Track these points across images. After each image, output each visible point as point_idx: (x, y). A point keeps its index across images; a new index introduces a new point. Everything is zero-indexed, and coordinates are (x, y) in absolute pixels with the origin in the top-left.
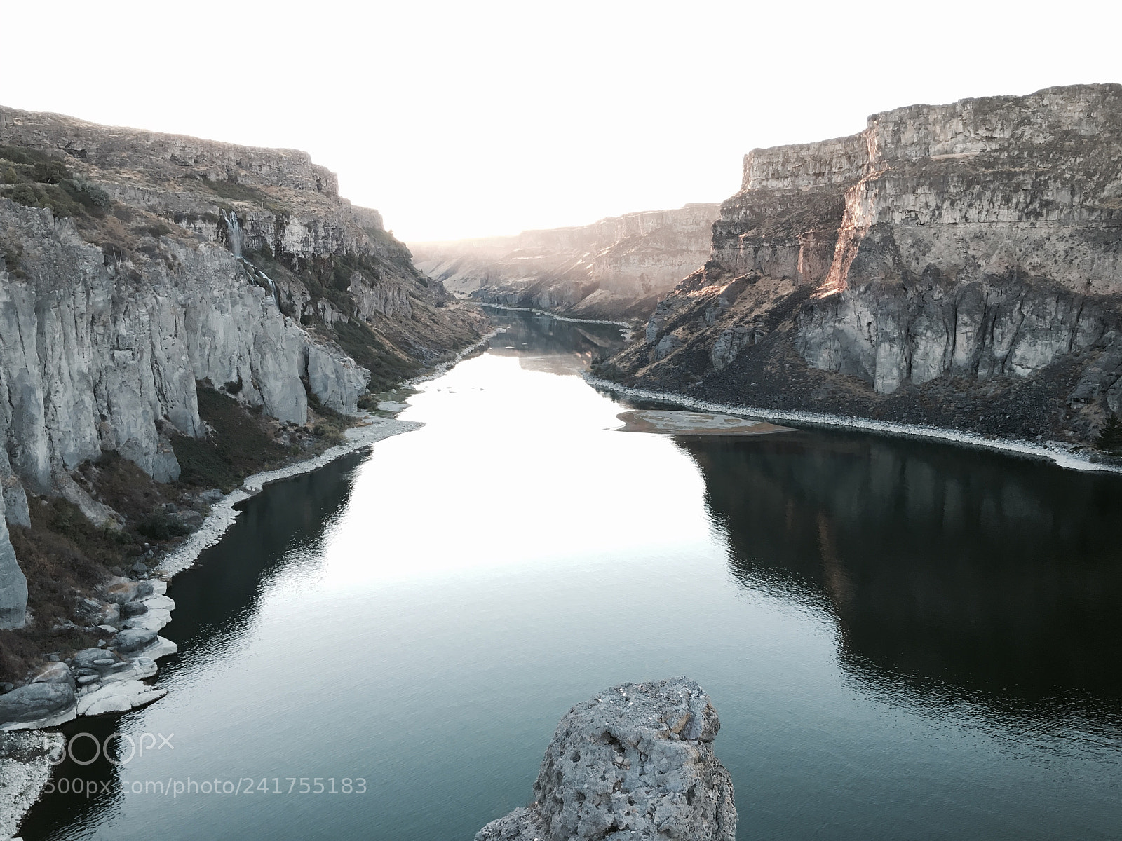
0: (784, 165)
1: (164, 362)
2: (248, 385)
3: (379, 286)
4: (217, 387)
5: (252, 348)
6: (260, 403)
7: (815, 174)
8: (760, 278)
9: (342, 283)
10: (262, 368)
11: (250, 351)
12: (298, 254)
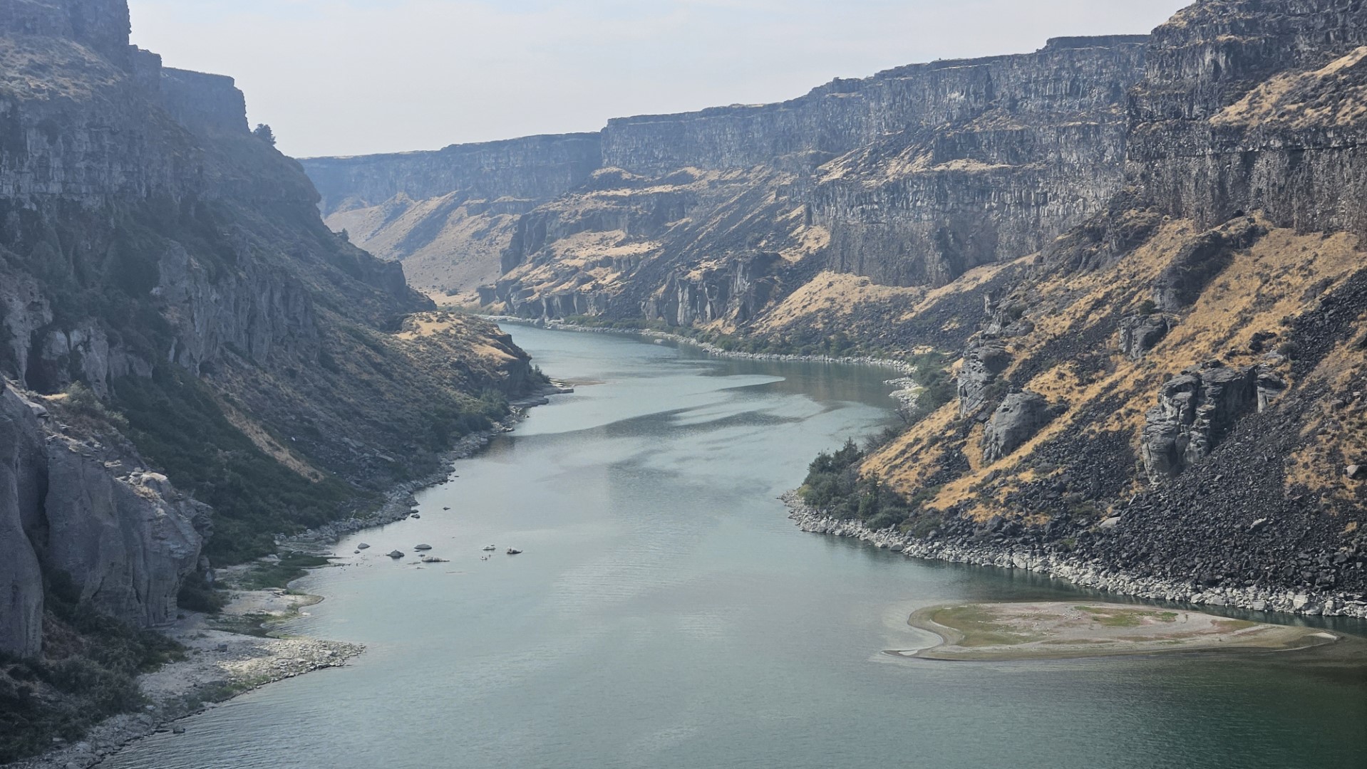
3: (233, 280)
9: (136, 276)
12: (20, 203)
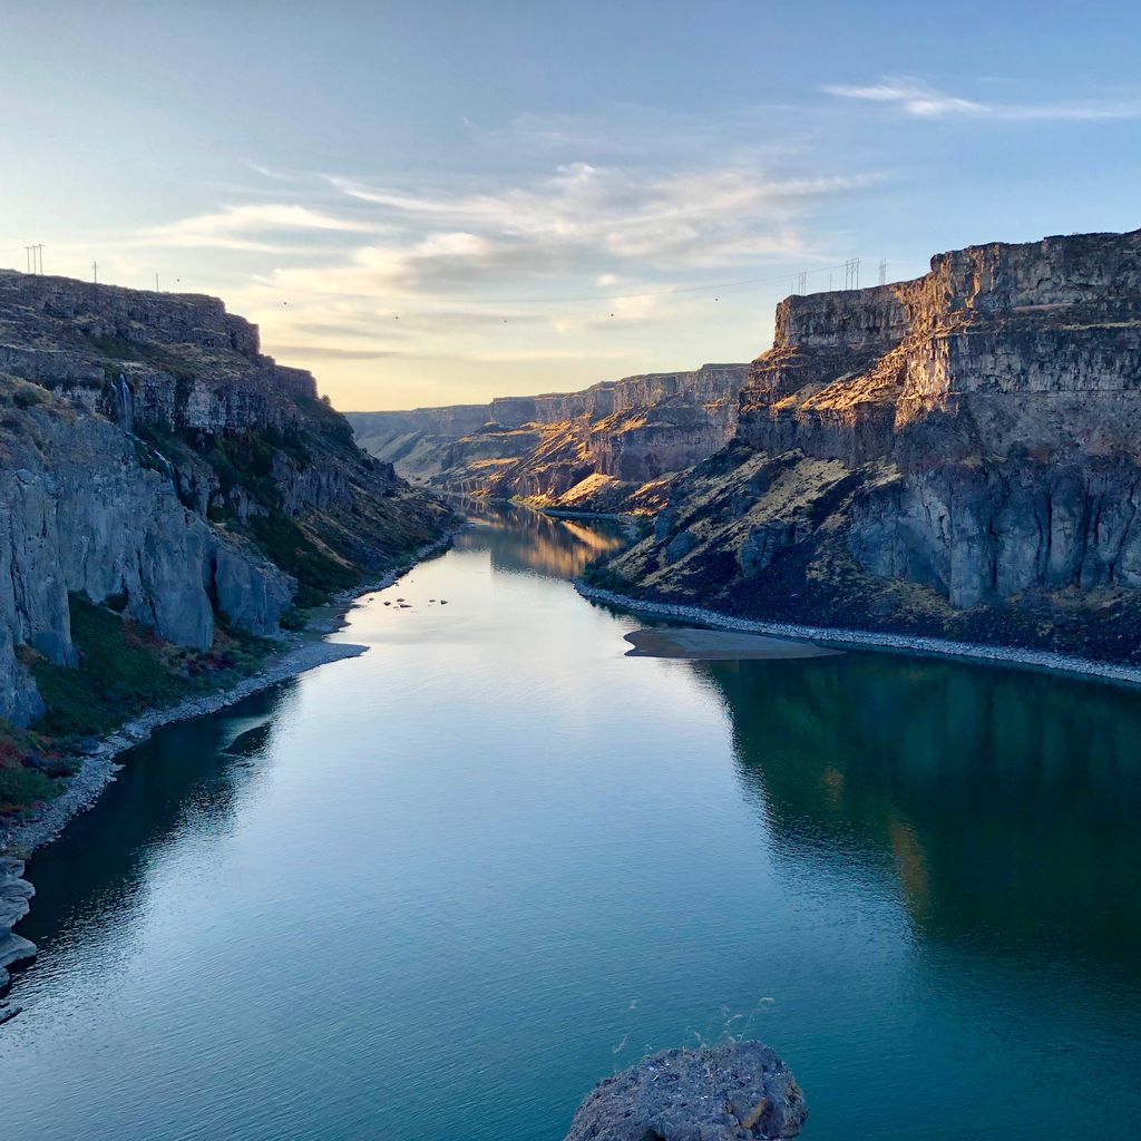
0: (828, 316)
1: (28, 570)
2: (137, 597)
3: (310, 470)
4: (96, 600)
5: (142, 551)
6: (152, 622)
7: (868, 328)
8: (800, 459)
9: (263, 466)
10: (155, 576)
11: (139, 553)
12: (205, 430)
